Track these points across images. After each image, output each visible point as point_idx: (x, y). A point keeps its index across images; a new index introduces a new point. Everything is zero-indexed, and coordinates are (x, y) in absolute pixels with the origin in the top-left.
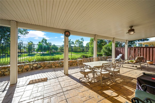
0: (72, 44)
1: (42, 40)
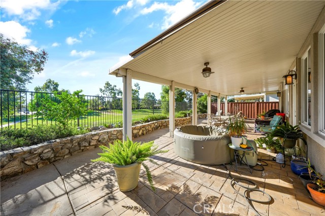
0: (118, 95)
1: (46, 84)
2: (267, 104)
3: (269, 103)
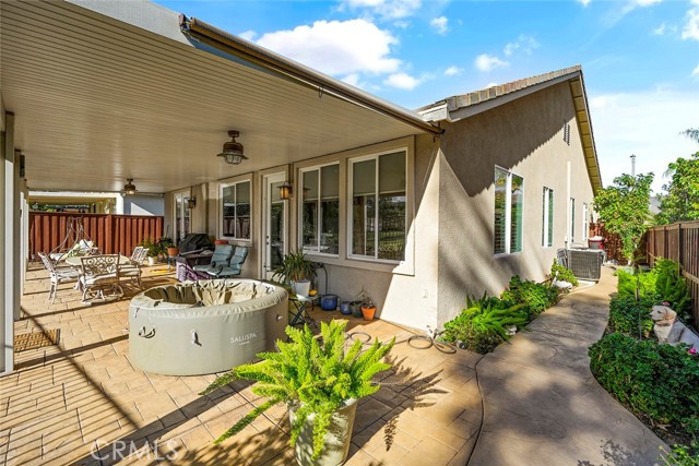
2: (128, 220)
3: (132, 217)
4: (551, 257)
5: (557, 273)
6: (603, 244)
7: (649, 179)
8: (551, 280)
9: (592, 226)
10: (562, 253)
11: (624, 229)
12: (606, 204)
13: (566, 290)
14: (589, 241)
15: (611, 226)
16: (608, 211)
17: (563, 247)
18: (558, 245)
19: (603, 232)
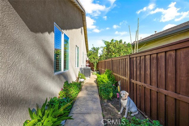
4: (78, 70)
5: (80, 76)
6: (89, 66)
7: (98, 49)
8: (78, 79)
9: (87, 61)
10: (81, 69)
11: (94, 61)
12: (90, 55)
13: (83, 82)
14: (86, 65)
15: (91, 61)
16: (90, 56)
17: (81, 67)
18: (80, 67)
19: (89, 62)
